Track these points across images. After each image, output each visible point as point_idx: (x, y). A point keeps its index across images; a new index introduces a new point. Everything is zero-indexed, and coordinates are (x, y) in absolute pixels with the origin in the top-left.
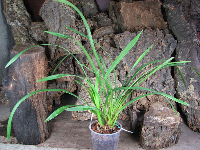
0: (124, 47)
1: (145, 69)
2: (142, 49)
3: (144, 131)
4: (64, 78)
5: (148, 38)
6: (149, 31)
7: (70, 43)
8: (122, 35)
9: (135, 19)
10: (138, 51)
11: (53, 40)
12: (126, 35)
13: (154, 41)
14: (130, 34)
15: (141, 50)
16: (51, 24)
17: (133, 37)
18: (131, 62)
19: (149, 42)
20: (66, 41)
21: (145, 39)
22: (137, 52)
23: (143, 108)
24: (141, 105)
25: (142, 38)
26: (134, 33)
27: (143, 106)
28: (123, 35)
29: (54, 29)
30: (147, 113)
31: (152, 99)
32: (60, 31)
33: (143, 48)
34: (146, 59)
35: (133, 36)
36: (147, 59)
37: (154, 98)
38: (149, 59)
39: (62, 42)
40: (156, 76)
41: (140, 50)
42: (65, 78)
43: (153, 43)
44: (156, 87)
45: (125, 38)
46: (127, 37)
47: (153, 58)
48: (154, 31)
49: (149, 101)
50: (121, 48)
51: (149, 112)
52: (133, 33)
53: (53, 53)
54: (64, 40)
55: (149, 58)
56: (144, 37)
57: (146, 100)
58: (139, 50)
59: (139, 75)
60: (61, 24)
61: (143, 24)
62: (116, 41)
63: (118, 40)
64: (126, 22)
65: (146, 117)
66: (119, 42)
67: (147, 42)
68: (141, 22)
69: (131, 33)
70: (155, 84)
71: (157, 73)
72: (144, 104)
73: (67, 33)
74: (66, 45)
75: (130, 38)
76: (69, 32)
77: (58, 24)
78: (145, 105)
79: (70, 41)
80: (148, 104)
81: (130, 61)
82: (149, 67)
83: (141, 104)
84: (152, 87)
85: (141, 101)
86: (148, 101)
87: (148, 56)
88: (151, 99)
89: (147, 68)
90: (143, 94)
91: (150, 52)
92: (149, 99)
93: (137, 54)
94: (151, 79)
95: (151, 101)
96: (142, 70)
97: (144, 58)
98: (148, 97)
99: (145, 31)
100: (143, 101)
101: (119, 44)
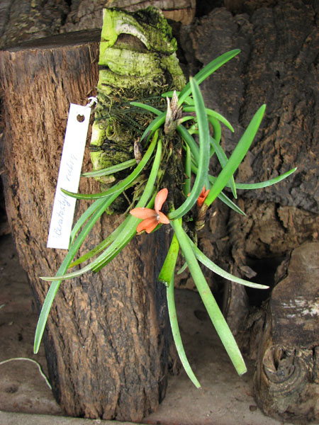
0: (209, 56)
1: (277, 128)
2: (267, 65)
5: (287, 29)
6: (292, 8)
8: (203, 22)
10: (255, 70)
12: (216, 21)
13: (309, 39)
14: (231, 19)
15: (264, 68)
17: (239, 26)
18: (230, 104)
19: (290, 44)
21: (278, 34)
22: (250, 73)
24: (259, 243)
25: (267, 30)
26: (241, 15)
27: (267, 246)
28: (208, 22)
30: (282, 282)
31: (296, 225)
32: (14, 12)
33: (270, 61)
34: (281, 96)
35: (239, 23)
36: (284, 97)
37: (300, 223)
38: (291, 96)
40: (311, 153)
41: (261, 68)
43: (305, 46)
44: (312, 189)
45: (212, 29)
46: (220, 26)
47: (303, 95)
48: (308, 7)
49: (286, 230)
50: (201, 59)
51: (288, 280)
52: (239, 16)
55: (288, 94)
56: (276, 27)
57: (274, 229)
58: (259, 66)
59: (255, 148)
62: (186, 41)
63: (191, 35)
66: (194, 40)
67: (284, 42)
69: (234, 15)
70: (307, 178)
71: (314, 143)
72: (268, 240)
73: (31, 19)
75: (228, 30)
76: (38, 14)
78: (272, 242)
80: (280, 242)
81: (229, 101)
82: (289, 123)
83: (259, 239)
84: (298, 186)
85: (258, 230)
86: (282, 232)
87: (287, 87)
88: (291, 224)
89: (282, 124)
90: (265, 209)
91: (292, 74)
92: (286, 226)
93: (251, 79)
94: (295, 161)
95: (292, 230)
96: (266, 131)
97: (273, 94)
98: (282, 219)
99: (277, 9)
100: (265, 231)
101: (195, 47)
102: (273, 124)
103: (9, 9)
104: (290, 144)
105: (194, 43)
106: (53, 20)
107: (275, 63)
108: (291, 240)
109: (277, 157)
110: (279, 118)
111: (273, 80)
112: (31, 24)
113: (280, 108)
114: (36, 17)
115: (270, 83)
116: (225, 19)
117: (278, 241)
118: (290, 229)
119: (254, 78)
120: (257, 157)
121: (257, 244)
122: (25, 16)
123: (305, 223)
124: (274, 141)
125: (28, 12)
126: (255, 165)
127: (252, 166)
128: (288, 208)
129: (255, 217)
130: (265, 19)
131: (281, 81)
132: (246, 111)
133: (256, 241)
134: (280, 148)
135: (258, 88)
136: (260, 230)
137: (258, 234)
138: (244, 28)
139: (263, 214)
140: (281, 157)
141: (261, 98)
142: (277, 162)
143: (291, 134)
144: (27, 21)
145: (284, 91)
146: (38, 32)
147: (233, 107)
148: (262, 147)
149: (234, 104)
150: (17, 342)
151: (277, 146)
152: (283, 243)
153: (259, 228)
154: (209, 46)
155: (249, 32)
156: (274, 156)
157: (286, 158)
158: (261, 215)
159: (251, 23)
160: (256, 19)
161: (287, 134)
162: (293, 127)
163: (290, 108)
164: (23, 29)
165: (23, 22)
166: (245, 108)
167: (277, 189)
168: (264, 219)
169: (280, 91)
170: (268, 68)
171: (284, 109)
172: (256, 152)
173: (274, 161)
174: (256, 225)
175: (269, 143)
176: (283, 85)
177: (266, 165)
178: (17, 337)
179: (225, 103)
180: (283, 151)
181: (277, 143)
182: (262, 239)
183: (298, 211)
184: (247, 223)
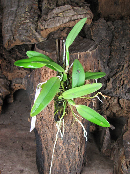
0: (97, 38)
1: (122, 70)
2: (119, 44)
3: (126, 167)
4: (18, 74)
5: (127, 30)
7: (30, 30)
8: (95, 24)
9: (111, 5)
10: (115, 45)
11: (8, 24)
12: (100, 24)
14: (106, 23)
15: (118, 45)
16: (8, 2)
18: (104, 58)
19: (128, 36)
20: (24, 27)
21: (124, 31)
22: (113, 46)
23: (113, 116)
25: (120, 29)
26: (110, 22)
27: (114, 114)
28: (97, 24)
29: (10, 9)
30: (126, 133)
32: (18, 12)
33: (120, 42)
34: (124, 57)
35: (109, 25)
36: (125, 57)
37: (127, 105)
38: (128, 57)
39: (20, 27)
42: (20, 74)
45: (99, 27)
46: (101, 26)
49: (122, 108)
51: (128, 132)
52: (109, 23)
53: (6, 41)
54: (22, 25)
55: (127, 56)
56: (123, 28)
57: (118, 107)
58: (116, 44)
59: (114, 77)
60: (20, 4)
61: (120, 11)
62: (88, 30)
63: (90, 29)
64: (101, 8)
65: (125, 142)
66: (91, 31)
67: (126, 35)
68: (118, 9)
69: (107, 21)
72: (115, 112)
73: (26, 16)
74: (25, 31)
75: (105, 28)
76: (29, 15)
77: (17, 3)
79: (30, 27)
80: (120, 113)
81: (104, 57)
82: (127, 68)
83: (112, 111)
84: (129, 93)
86: (120, 109)
87: (126, 53)
88: (124, 106)
89: (125, 68)
90: (114, 99)
91: (129, 48)
92: (122, 107)
93: (113, 49)
94: (128, 83)
95: (125, 108)
96: (118, 70)
97: (121, 56)
98: (121, 104)
99: (124, 21)
100: (114, 108)
101: (92, 34)
102: (121, 68)
103: (16, 11)
104: (127, 76)
105: (92, 32)
106: (34, 17)
107: (122, 43)
108: (124, 112)
109: (122, 81)
110: (123, 66)
111: (121, 50)
112: (26, 18)
113: (124, 61)
114: (28, 16)
115: (120, 51)
116: (104, 23)
117: (119, 112)
118: (124, 108)
119: (114, 48)
120: (114, 80)
121: (110, 112)
122: (24, 15)
123: (129, 106)
124: (121, 75)
125: (25, 13)
126: (113, 83)
127: (112, 84)
128: (123, 100)
129: (110, 102)
130: (119, 25)
131: (124, 50)
132: (111, 62)
133: (110, 111)
134: (123, 78)
135: (115, 53)
136: (112, 108)
137: (111, 109)
138: (111, 28)
139: (113, 101)
140: (123, 81)
141: (117, 57)
142: (122, 83)
143: (127, 72)
144: (24, 17)
145: (125, 55)
146: (29, 22)
147: (105, 59)
148: (116, 77)
149: (106, 58)
150: (21, 150)
151: (122, 77)
152: (121, 113)
153: (112, 106)
154: (97, 34)
155: (113, 30)
156: (121, 81)
157: (125, 82)
158: (112, 101)
159: (113, 25)
160: (115, 24)
161: (126, 72)
162: (128, 70)
163: (128, 62)
164: (23, 20)
165: (23, 17)
166: (110, 60)
167: (122, 94)
168: (114, 103)
169: (124, 54)
170: (120, 45)
171: (125, 62)
172: (114, 79)
173: (120, 82)
174: (111, 105)
175: (119, 75)
176: (125, 52)
177: (118, 84)
178: (21, 148)
179: (103, 58)
180: (124, 79)
181: (122, 76)
182: (113, 111)
183: (127, 101)
184: (107, 104)
